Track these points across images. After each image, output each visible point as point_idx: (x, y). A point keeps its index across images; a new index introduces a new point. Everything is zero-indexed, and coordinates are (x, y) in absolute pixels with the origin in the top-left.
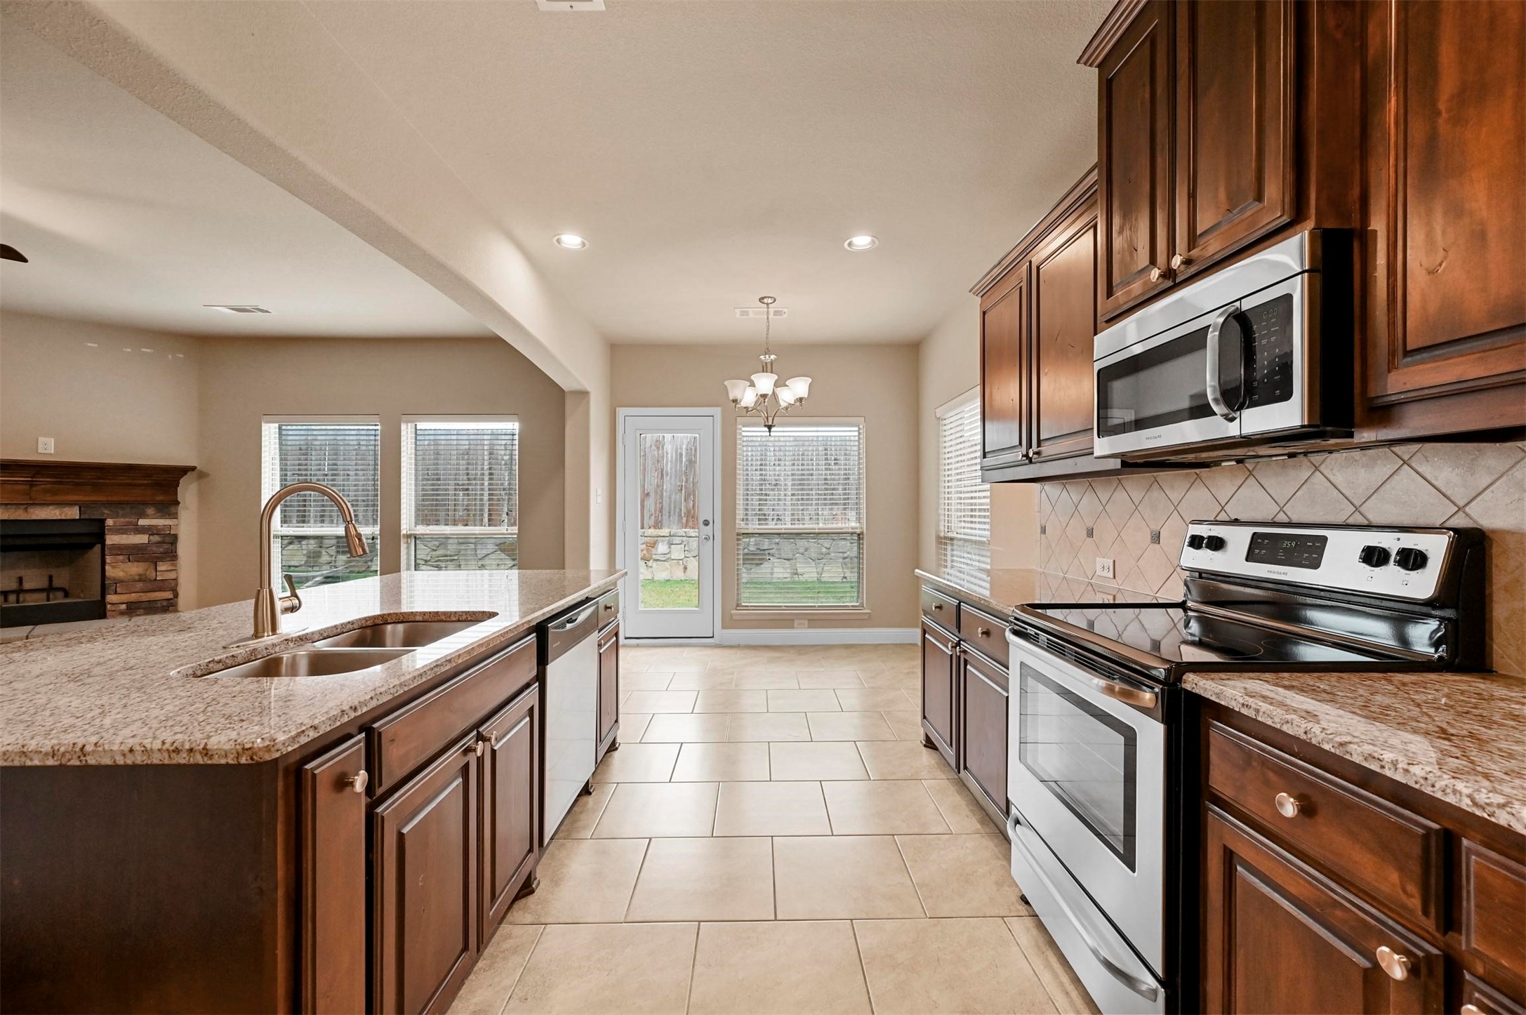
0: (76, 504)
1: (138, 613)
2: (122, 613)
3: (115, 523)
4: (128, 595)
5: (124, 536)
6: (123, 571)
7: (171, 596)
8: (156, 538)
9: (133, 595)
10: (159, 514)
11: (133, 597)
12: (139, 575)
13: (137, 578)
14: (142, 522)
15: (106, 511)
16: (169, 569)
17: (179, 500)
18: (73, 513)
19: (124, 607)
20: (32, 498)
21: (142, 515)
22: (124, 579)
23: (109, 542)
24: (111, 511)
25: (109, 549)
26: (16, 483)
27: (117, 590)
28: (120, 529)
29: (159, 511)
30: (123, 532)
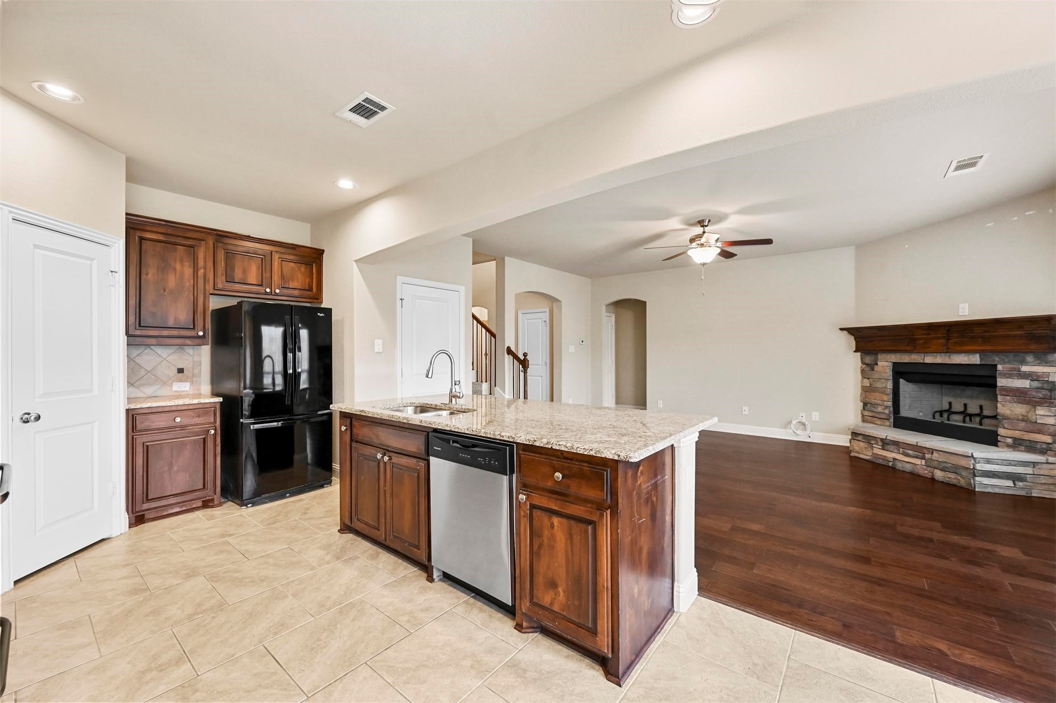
0: (977, 353)
1: (1020, 449)
2: (1008, 446)
3: (1003, 368)
4: (1013, 431)
5: (1009, 380)
6: (1010, 410)
8: (1036, 384)
9: (1017, 432)
10: (1038, 362)
11: (1017, 434)
12: (1023, 415)
13: (1020, 417)
14: (1025, 368)
15: (996, 359)
16: (1046, 414)
18: (975, 359)
19: (1011, 441)
20: (948, 349)
21: (1023, 362)
22: (1011, 417)
23: (999, 384)
24: (1000, 358)
25: (1000, 390)
26: (939, 338)
27: (1006, 425)
28: (1008, 374)
29: (1038, 359)
30: (1008, 376)
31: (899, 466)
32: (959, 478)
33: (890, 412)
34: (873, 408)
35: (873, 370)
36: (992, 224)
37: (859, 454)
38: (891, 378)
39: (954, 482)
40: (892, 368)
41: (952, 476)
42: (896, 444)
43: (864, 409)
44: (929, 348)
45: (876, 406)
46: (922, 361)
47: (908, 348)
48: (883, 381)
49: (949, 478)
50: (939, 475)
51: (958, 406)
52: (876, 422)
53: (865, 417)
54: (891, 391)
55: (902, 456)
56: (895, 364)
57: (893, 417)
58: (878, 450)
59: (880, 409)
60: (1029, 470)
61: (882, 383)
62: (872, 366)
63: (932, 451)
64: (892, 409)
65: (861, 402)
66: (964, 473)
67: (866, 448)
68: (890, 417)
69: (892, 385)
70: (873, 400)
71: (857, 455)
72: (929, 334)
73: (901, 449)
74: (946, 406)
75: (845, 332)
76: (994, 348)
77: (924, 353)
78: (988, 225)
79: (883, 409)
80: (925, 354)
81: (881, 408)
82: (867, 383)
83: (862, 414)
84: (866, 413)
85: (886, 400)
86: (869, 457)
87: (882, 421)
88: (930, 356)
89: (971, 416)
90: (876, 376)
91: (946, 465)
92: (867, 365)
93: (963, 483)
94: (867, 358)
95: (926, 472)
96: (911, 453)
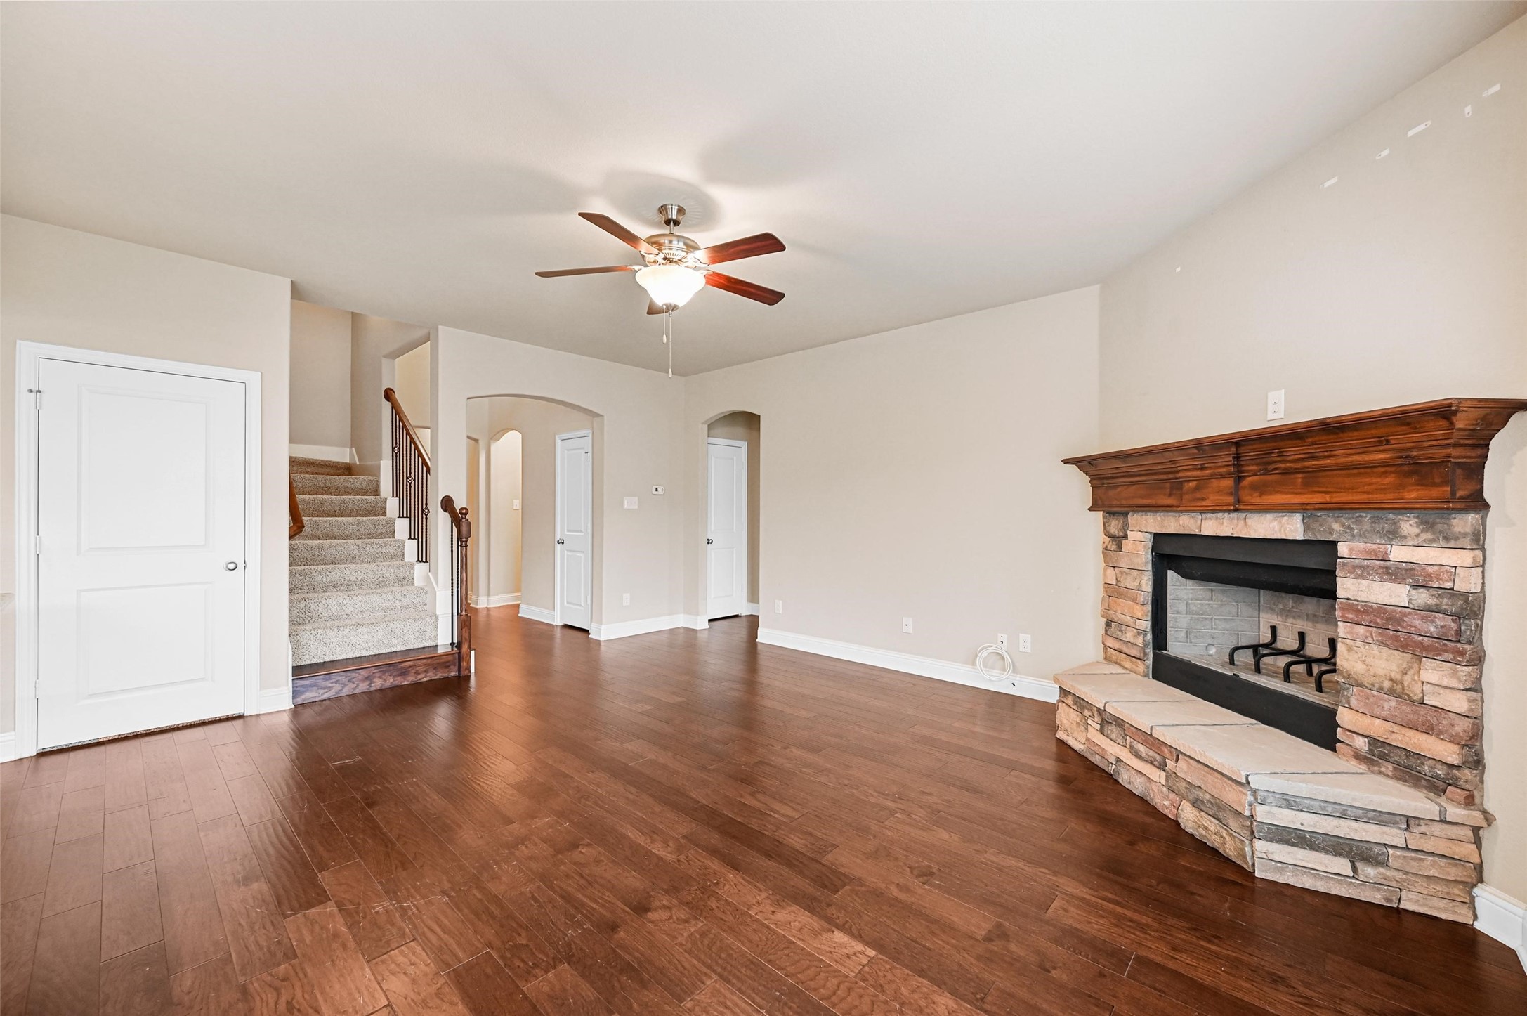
0: (1298, 511)
1: (1383, 769)
2: (1359, 757)
3: (1351, 550)
4: (1369, 720)
5: (1364, 582)
6: (1364, 662)
8: (1423, 597)
9: (1378, 722)
10: (1428, 535)
11: (1378, 728)
12: (1391, 680)
13: (1387, 684)
14: (1398, 554)
15: (1336, 526)
16: (1445, 682)
17: (1487, 495)
18: (1290, 527)
19: (1362, 743)
20: (1239, 501)
21: (1393, 535)
22: (1367, 681)
23: (1340, 593)
24: (1343, 525)
25: (1342, 609)
26: (1222, 476)
27: (1353, 702)
28: (1360, 567)
29: (1427, 525)
30: (1362, 571)
31: (1124, 778)
32: (1224, 834)
33: (1146, 645)
34: (1118, 633)
35: (1120, 549)
37: (1070, 736)
38: (1149, 567)
39: (1213, 841)
40: (1150, 545)
41: (1212, 825)
42: (1121, 725)
43: (1106, 632)
44: (1203, 499)
45: (1124, 628)
46: (1197, 532)
47: (1169, 501)
48: (1135, 573)
49: (1206, 828)
50: (1189, 818)
51: (1288, 638)
52: (1123, 663)
53: (1109, 649)
54: (1149, 598)
55: (1129, 754)
56: (1155, 537)
57: (1151, 654)
58: (1094, 734)
59: (1129, 636)
60: (1394, 836)
61: (1136, 579)
62: (1118, 540)
63: (1177, 753)
64: (1149, 637)
65: (1103, 616)
66: (1232, 823)
67: (1077, 723)
68: (1145, 654)
69: (1150, 583)
70: (1119, 615)
71: (1065, 737)
72: (1203, 468)
73: (1128, 739)
75: (1074, 468)
76: (1327, 498)
77: (1201, 512)
79: (1137, 636)
80: (1204, 515)
81: (1132, 633)
82: (1111, 576)
83: (1103, 643)
84: (1109, 642)
85: (1139, 615)
86: (1082, 747)
87: (1131, 661)
88: (1211, 519)
89: (1309, 662)
90: (1125, 562)
91: (1201, 795)
92: (1113, 537)
93: (1230, 849)
94: (1113, 523)
95: (1165, 803)
96: (1142, 749)
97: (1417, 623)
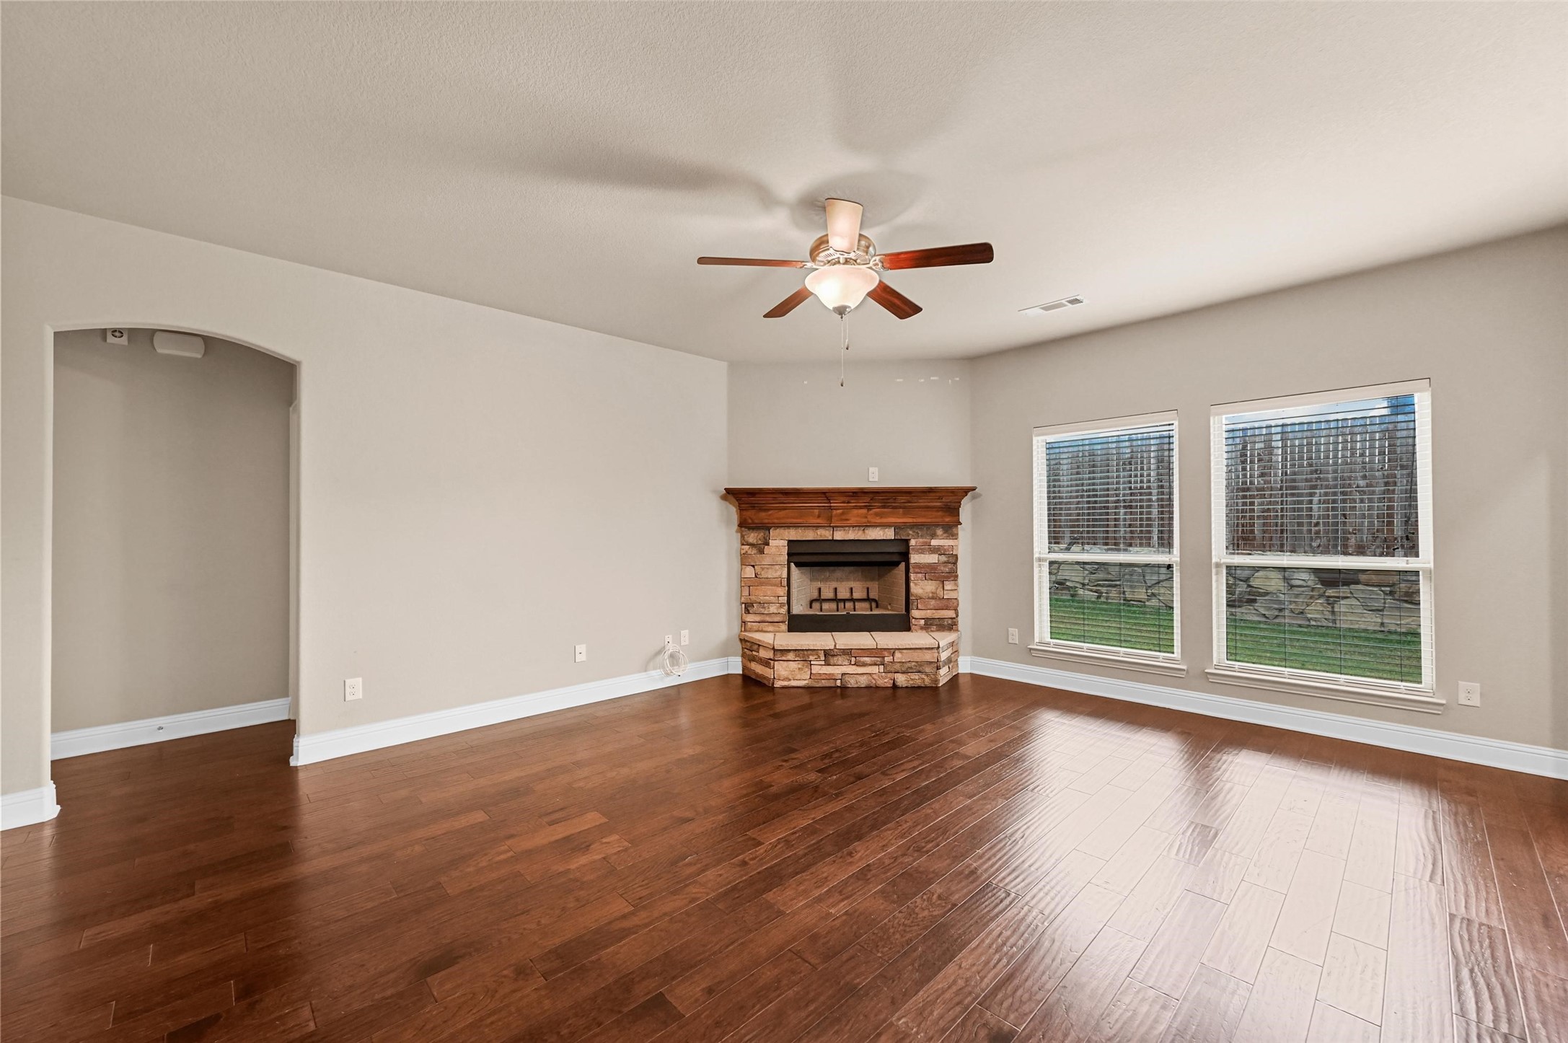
0: (892, 526)
1: (933, 629)
2: (921, 627)
3: (916, 542)
4: (925, 612)
5: (922, 555)
6: (921, 588)
7: (954, 616)
8: (943, 558)
9: (928, 611)
10: (945, 535)
11: (929, 614)
12: (933, 593)
13: (931, 595)
14: (934, 542)
15: (911, 532)
16: (953, 588)
17: (960, 521)
18: (889, 534)
19: (922, 622)
21: (934, 536)
22: (922, 596)
23: (912, 561)
24: (914, 532)
25: (912, 567)
27: (918, 606)
28: (921, 549)
29: (946, 531)
30: (921, 551)
31: (852, 682)
32: (923, 676)
33: (782, 611)
35: (762, 552)
36: (901, 380)
37: (790, 680)
38: (785, 563)
39: (919, 683)
40: (786, 548)
41: (915, 676)
42: (847, 652)
43: (747, 611)
45: (766, 605)
46: (830, 538)
48: (777, 567)
49: (913, 680)
50: (902, 680)
51: (828, 593)
52: (764, 629)
53: (747, 623)
54: (785, 583)
55: (854, 667)
56: (790, 542)
57: (786, 617)
58: (819, 669)
59: (773, 609)
61: (776, 571)
62: (761, 547)
63: (893, 652)
64: (787, 606)
65: (740, 601)
66: (928, 670)
67: (799, 669)
68: (783, 618)
69: (786, 573)
70: (761, 598)
71: (786, 683)
72: (848, 503)
73: (853, 659)
74: (815, 595)
78: (898, 380)
79: (778, 608)
82: (749, 572)
83: (742, 620)
84: (749, 618)
85: (782, 594)
86: (806, 682)
87: (773, 626)
88: (840, 530)
90: (766, 560)
91: (909, 665)
92: (752, 545)
93: (927, 682)
94: (752, 534)
95: (886, 681)
96: (867, 660)
97: (942, 568)
